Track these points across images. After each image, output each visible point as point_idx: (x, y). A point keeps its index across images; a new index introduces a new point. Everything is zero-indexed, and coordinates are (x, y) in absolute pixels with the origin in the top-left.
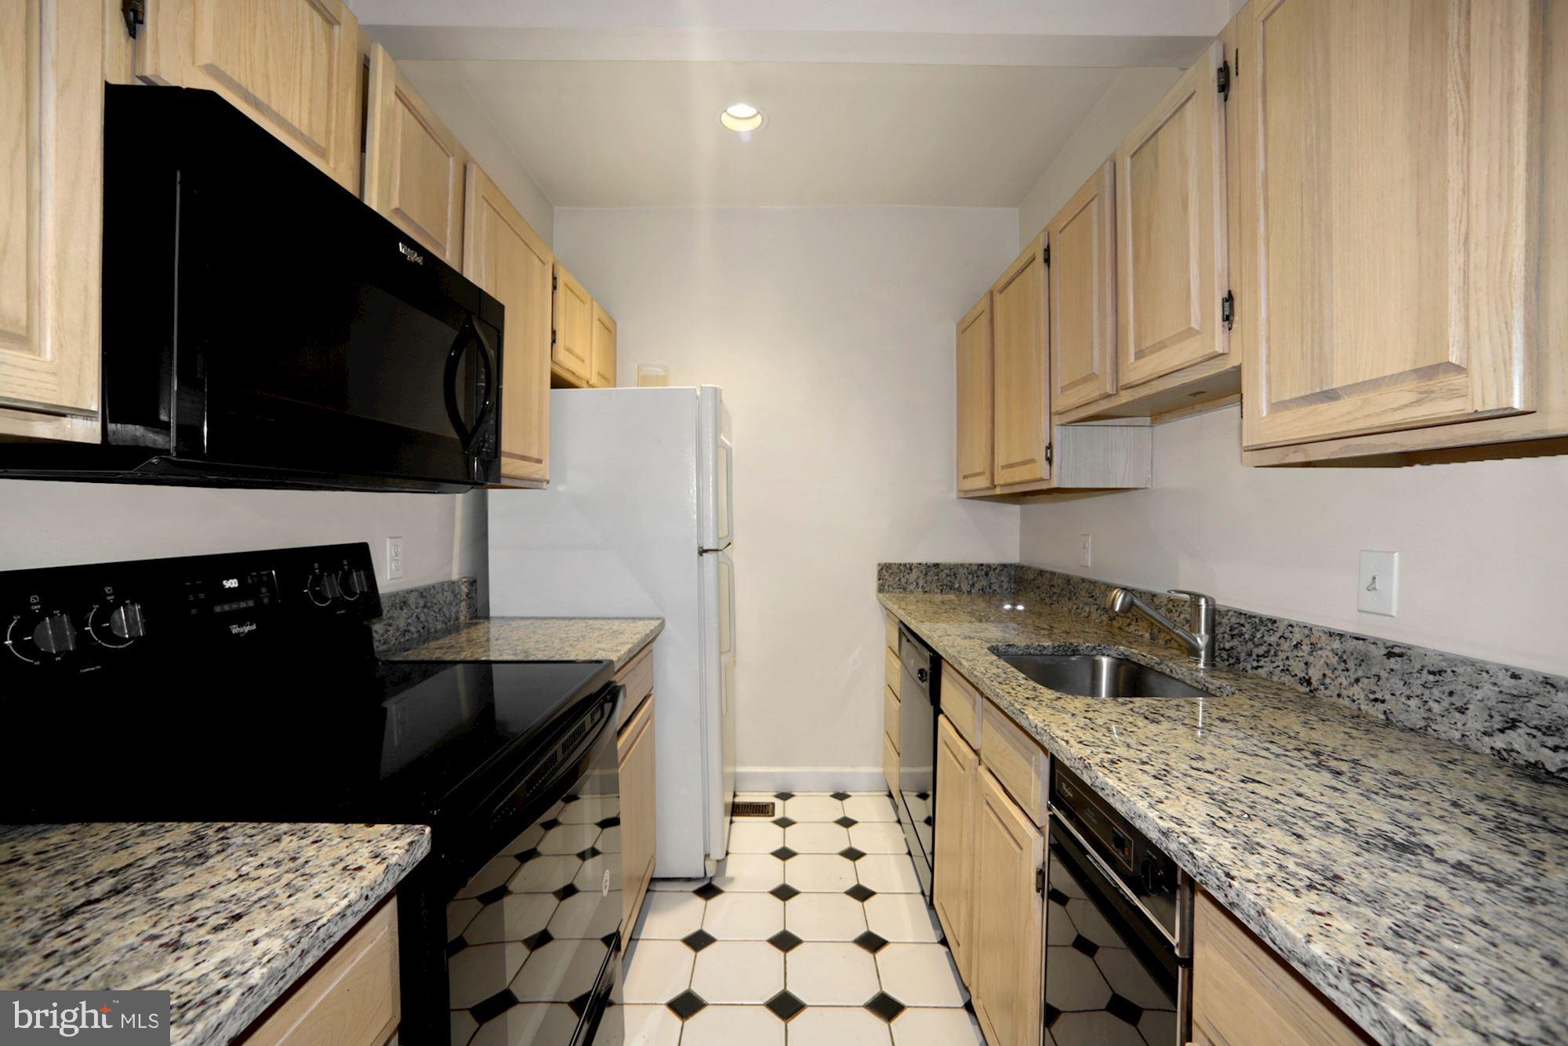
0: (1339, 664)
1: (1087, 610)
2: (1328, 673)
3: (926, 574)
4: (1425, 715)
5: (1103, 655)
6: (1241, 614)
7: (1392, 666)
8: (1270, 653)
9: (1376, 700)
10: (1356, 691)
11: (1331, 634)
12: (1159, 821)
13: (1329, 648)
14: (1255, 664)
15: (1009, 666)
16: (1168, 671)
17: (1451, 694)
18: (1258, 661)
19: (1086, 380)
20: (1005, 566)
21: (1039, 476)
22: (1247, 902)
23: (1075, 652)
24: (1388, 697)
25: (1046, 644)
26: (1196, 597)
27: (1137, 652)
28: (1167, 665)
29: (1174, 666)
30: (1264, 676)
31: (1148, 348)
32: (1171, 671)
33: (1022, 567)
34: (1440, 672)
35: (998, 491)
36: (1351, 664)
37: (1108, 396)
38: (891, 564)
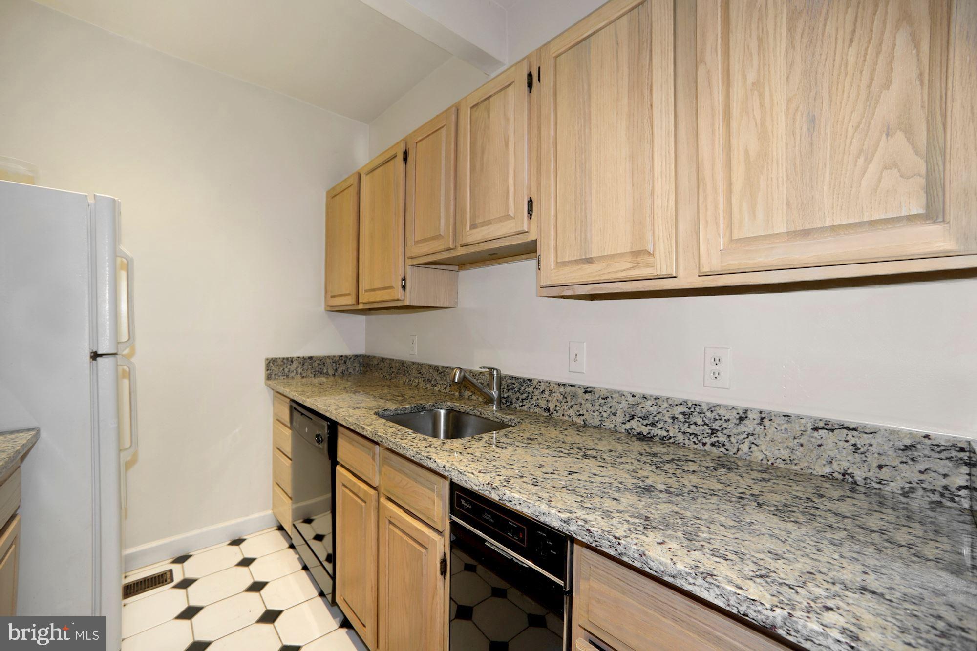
0: (563, 399)
1: (417, 381)
2: (558, 404)
3: (303, 364)
4: (601, 419)
5: (441, 409)
6: (513, 377)
7: (587, 398)
8: (529, 396)
9: (580, 415)
10: (571, 412)
11: (559, 385)
12: (560, 514)
13: (558, 392)
14: (521, 404)
15: (398, 425)
16: (478, 414)
17: (611, 407)
18: (522, 402)
19: (434, 238)
20: (356, 356)
21: (396, 298)
22: (632, 550)
23: (423, 409)
24: (585, 413)
25: (407, 406)
26: (491, 370)
27: (458, 404)
28: (478, 411)
29: (483, 411)
30: (526, 410)
31: (479, 223)
32: (481, 414)
33: (368, 357)
34: (606, 398)
35: (361, 307)
36: (569, 399)
37: (449, 250)
38: (277, 359)
